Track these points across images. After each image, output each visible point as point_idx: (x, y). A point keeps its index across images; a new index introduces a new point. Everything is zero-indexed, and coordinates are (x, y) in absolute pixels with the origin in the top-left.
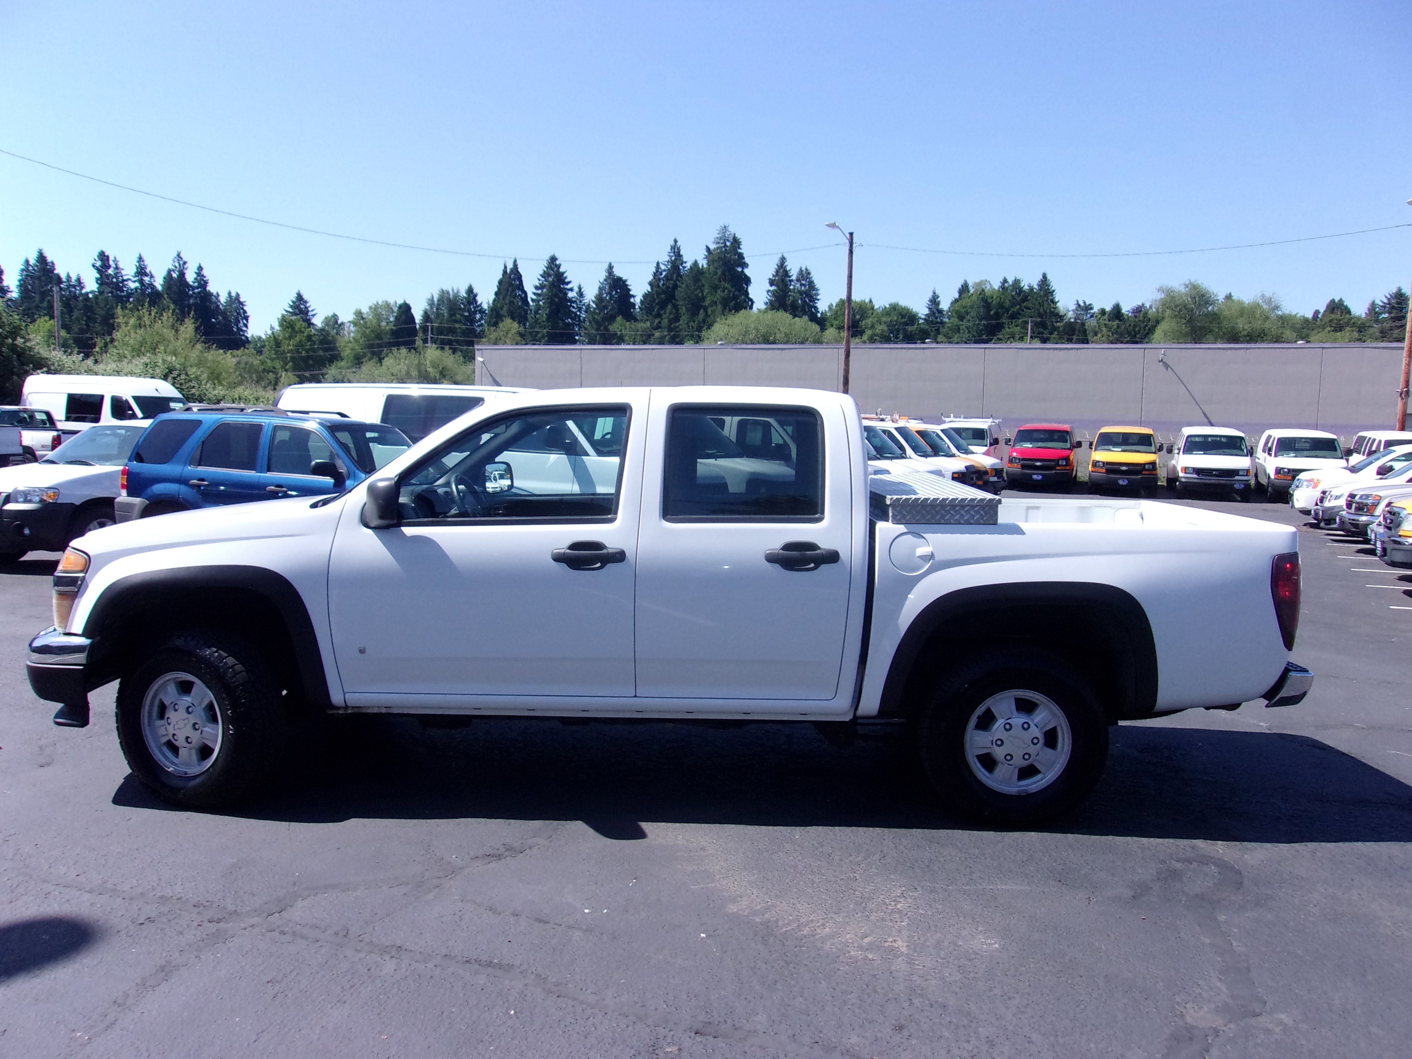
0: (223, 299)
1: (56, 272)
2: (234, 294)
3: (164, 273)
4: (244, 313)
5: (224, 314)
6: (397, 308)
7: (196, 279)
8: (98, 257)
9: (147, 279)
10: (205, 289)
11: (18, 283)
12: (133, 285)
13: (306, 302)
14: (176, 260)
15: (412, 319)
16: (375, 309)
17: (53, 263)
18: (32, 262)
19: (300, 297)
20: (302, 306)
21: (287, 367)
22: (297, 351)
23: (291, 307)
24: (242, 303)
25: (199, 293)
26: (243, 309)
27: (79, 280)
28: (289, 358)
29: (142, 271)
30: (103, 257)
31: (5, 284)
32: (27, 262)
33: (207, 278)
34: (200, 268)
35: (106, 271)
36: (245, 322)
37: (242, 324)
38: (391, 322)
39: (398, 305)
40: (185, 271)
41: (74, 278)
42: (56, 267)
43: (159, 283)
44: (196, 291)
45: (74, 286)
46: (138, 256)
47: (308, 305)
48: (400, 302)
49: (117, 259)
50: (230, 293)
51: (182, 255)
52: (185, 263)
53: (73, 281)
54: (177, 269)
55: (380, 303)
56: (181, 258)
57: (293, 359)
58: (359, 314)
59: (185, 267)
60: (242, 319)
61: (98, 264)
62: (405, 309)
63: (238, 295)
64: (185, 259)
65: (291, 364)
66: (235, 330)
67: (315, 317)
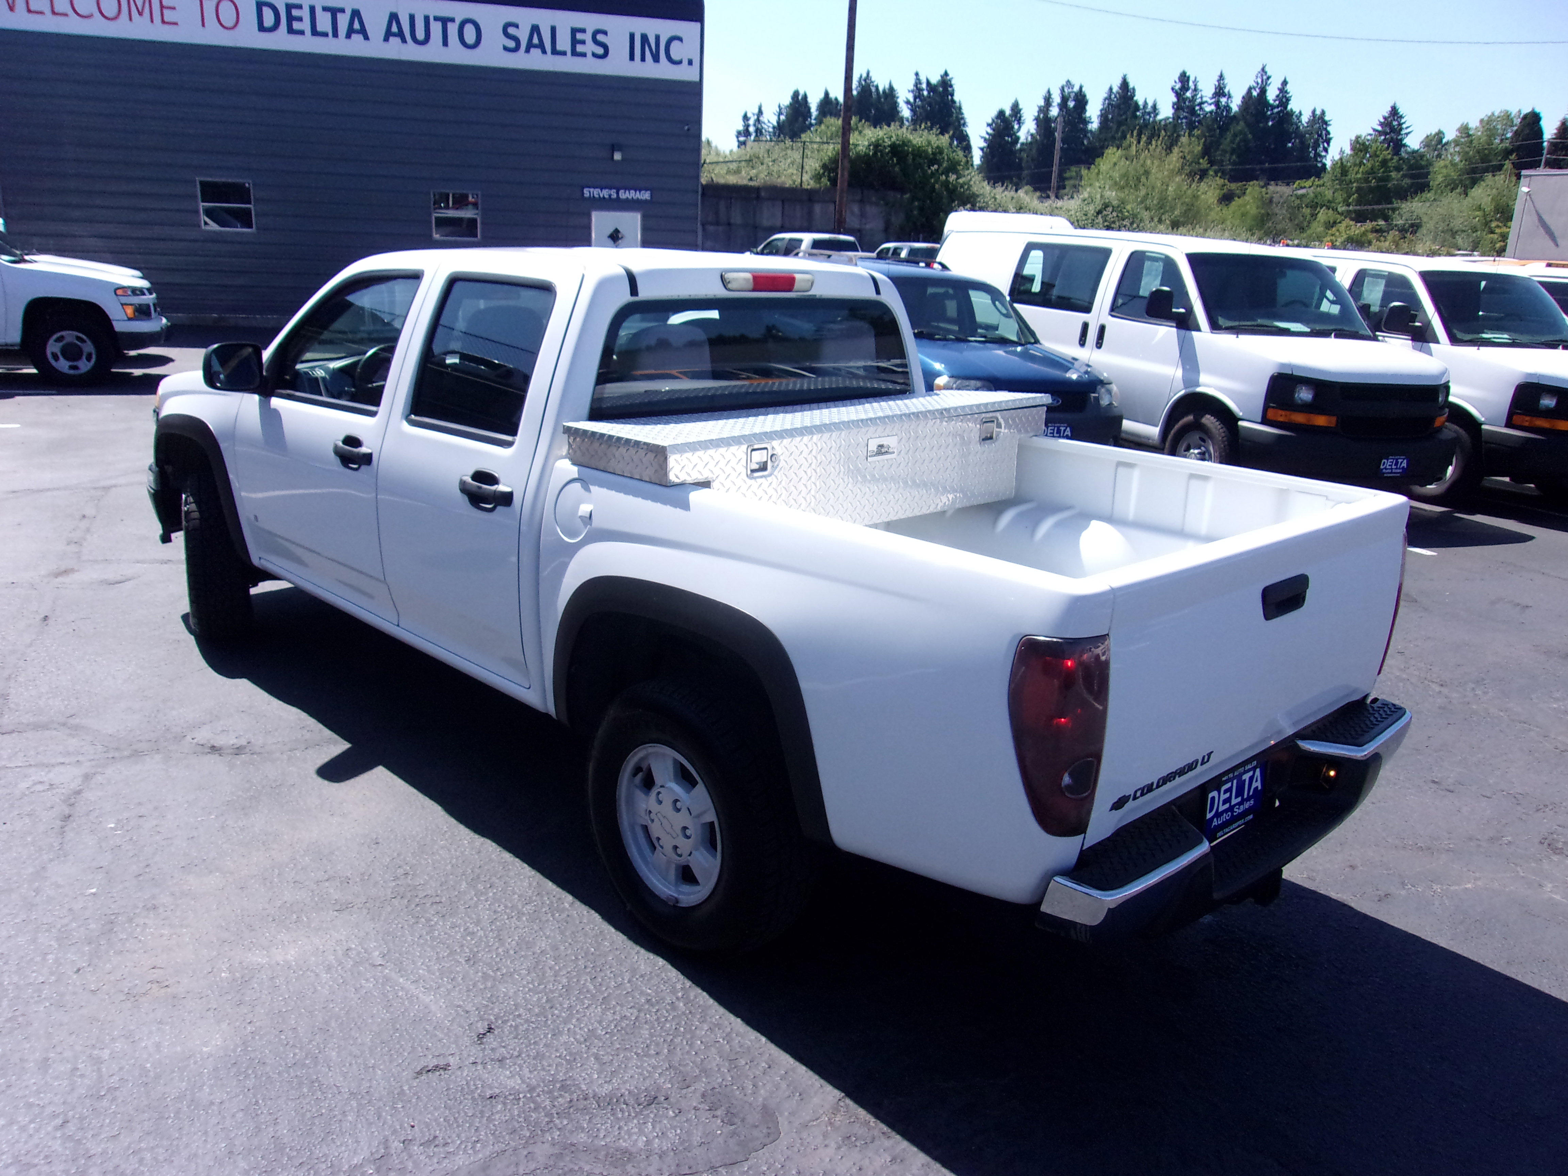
0: (1305, 119)
1: (1135, 98)
2: (1318, 112)
3: (1244, 92)
4: (1326, 135)
5: (1301, 136)
6: (1519, 120)
7: (1277, 96)
8: (1179, 79)
9: (1223, 100)
10: (1286, 108)
11: (1099, 113)
12: (1209, 108)
13: (1401, 117)
14: (1259, 75)
15: (1539, 133)
16: (1488, 124)
17: (1134, 89)
18: (1115, 89)
19: (1394, 112)
20: (1395, 123)
21: (1350, 200)
22: (1367, 180)
23: (1381, 124)
24: (1326, 123)
25: (1278, 113)
26: (1326, 129)
27: (1154, 107)
28: (1354, 189)
29: (1220, 92)
30: (1184, 78)
31: (1088, 114)
32: (1111, 89)
33: (1290, 95)
34: (1285, 83)
35: (1184, 94)
36: (1326, 145)
37: (1321, 148)
38: (1507, 139)
39: (1522, 116)
40: (1267, 88)
41: (1150, 104)
42: (1137, 93)
43: (1235, 105)
44: (1276, 110)
45: (1149, 114)
46: (1219, 74)
47: (1403, 121)
48: (1526, 110)
49: (1197, 80)
50: (1314, 112)
51: (1267, 69)
52: (1268, 78)
53: (1149, 109)
54: (1259, 86)
55: (1496, 114)
56: (1266, 73)
57: (1359, 189)
58: (1464, 130)
59: (1269, 82)
60: (1323, 143)
61: (1178, 86)
62: (1533, 120)
63: (1323, 113)
64: (1269, 74)
65: (1355, 196)
66: (1312, 155)
67: (1409, 136)
